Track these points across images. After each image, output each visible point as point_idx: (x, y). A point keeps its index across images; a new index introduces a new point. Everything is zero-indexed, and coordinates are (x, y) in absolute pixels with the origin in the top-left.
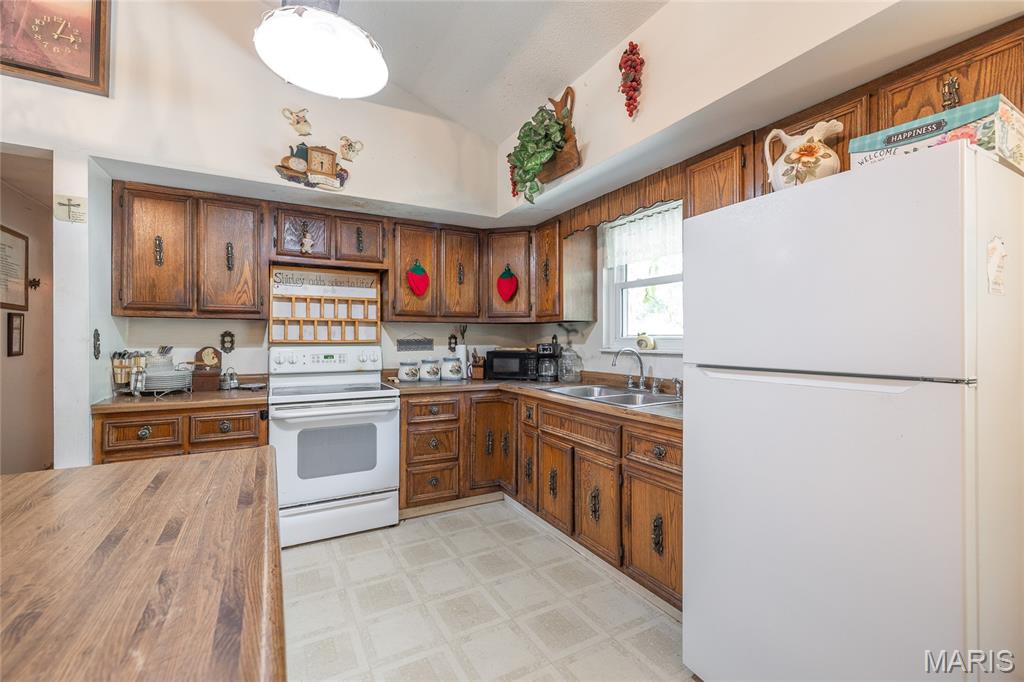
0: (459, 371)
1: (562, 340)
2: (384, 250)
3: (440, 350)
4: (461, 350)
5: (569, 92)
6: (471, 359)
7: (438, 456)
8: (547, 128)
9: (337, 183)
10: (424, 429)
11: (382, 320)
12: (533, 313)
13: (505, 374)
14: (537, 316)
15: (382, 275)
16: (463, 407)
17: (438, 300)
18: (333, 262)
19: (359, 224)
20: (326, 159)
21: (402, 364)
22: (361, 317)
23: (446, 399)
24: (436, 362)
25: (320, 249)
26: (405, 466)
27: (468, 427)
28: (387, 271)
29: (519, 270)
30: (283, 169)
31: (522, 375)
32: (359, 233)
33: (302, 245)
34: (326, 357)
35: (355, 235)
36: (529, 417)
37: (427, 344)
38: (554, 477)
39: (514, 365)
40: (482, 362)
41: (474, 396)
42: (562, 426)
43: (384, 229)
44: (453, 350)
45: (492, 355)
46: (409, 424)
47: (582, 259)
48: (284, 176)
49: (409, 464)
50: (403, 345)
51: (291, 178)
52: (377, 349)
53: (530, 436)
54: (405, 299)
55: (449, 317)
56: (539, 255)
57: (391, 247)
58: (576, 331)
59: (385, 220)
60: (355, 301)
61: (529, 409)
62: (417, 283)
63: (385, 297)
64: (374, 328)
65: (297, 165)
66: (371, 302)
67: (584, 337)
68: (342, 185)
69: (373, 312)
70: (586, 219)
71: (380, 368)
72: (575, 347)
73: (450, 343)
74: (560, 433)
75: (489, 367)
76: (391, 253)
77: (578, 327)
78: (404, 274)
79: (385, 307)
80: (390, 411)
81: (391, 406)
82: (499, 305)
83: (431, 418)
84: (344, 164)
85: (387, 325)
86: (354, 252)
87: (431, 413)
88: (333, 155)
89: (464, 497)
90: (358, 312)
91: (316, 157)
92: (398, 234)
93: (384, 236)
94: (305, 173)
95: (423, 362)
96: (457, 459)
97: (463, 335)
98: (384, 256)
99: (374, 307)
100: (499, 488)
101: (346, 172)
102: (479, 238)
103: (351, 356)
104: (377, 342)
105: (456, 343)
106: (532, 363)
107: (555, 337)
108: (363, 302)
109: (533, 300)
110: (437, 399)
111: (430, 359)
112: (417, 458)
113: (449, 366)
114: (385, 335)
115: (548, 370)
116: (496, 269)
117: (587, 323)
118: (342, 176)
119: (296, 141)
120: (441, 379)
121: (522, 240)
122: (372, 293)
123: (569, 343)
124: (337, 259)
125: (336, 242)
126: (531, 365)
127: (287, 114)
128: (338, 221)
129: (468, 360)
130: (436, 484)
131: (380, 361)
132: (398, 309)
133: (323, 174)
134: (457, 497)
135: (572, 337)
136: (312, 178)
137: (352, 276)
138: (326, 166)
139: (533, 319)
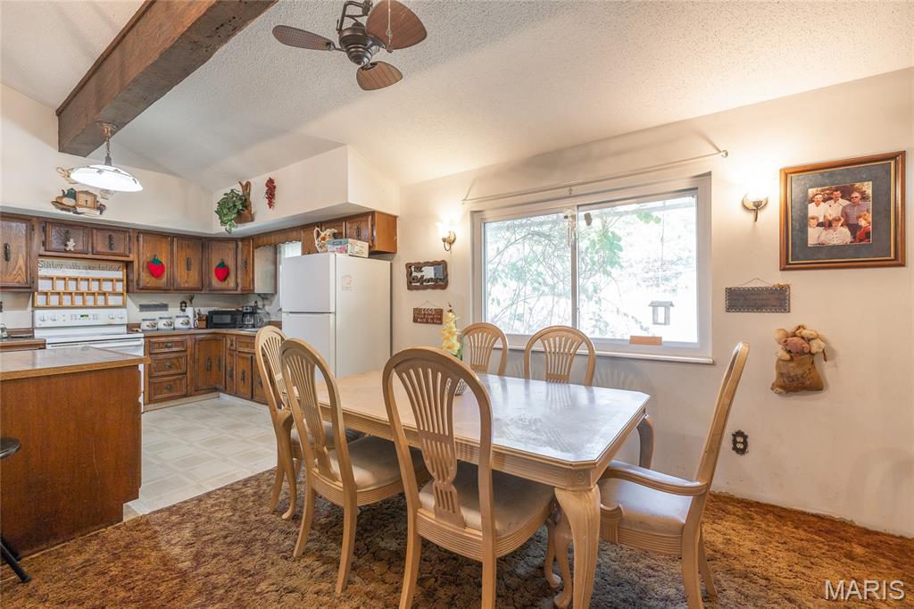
0: (188, 323)
1: (260, 304)
2: (130, 249)
3: (174, 311)
4: (189, 311)
5: (248, 184)
6: (197, 317)
7: (172, 372)
8: (234, 202)
9: (98, 213)
10: (161, 357)
11: (128, 291)
12: (239, 288)
13: (221, 324)
14: (242, 290)
15: (128, 265)
16: (190, 343)
17: (172, 279)
18: (90, 256)
19: (111, 233)
20: (89, 199)
21: (144, 320)
22: (111, 290)
23: (178, 339)
24: (171, 318)
25: (80, 247)
26: (147, 379)
27: (193, 355)
28: (132, 262)
29: (230, 263)
30: (57, 203)
31: (233, 325)
32: (110, 238)
33: (66, 245)
34: (82, 316)
35: (107, 240)
36: (232, 345)
37: (164, 307)
38: (243, 373)
39: (228, 319)
40: (204, 318)
41: (197, 337)
42: (247, 346)
43: (130, 236)
44: (184, 311)
45: (212, 313)
46: (151, 354)
47: (267, 260)
48: (57, 208)
49: (150, 377)
50: (143, 308)
51: (62, 209)
52: (123, 310)
53: (232, 356)
54: (146, 279)
55: (179, 290)
56: (242, 256)
57: (135, 247)
58: (267, 299)
59: (131, 231)
60: (105, 280)
61: (232, 341)
62: (155, 269)
63: (131, 277)
64: (121, 297)
65: (69, 202)
66: (118, 280)
67: (271, 302)
68: (101, 214)
69: (120, 287)
70: (273, 239)
71: (126, 322)
72: (267, 308)
73: (181, 307)
74: (246, 350)
75: (210, 320)
76: (135, 250)
77: (269, 297)
78: (145, 264)
79: (130, 284)
80: (137, 346)
81: (138, 343)
82: (215, 283)
83: (167, 350)
84: (102, 201)
85: (131, 295)
86: (106, 250)
87: (167, 347)
88: (95, 196)
89: (191, 396)
90: (107, 287)
91: (82, 198)
92: (141, 239)
93: (130, 240)
94: (74, 207)
95: (160, 318)
96: (185, 373)
97: (191, 301)
98: (130, 252)
99: (121, 284)
100: (215, 390)
101: (104, 206)
102: (203, 243)
103: (103, 315)
104: (124, 306)
105: (186, 306)
106: (239, 318)
107: (256, 302)
108: (112, 280)
109: (239, 281)
110: (171, 339)
111: (166, 316)
112: (156, 374)
113: (181, 320)
114: (129, 301)
115: (249, 320)
116: (215, 262)
117: (273, 294)
118: (101, 208)
119: (67, 187)
120: (174, 329)
121: (232, 246)
122: (120, 274)
123: (264, 305)
124: (93, 254)
125: (92, 243)
126: (237, 319)
127: (60, 170)
128: (95, 231)
129: (195, 316)
130: (170, 389)
131: (126, 318)
132: (142, 284)
133: (87, 207)
134: (186, 396)
135: (266, 303)
136: (79, 210)
137: (103, 264)
138: (89, 203)
139: (239, 291)
